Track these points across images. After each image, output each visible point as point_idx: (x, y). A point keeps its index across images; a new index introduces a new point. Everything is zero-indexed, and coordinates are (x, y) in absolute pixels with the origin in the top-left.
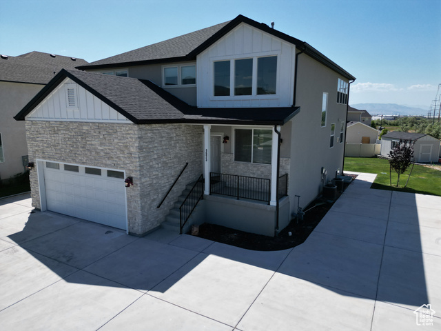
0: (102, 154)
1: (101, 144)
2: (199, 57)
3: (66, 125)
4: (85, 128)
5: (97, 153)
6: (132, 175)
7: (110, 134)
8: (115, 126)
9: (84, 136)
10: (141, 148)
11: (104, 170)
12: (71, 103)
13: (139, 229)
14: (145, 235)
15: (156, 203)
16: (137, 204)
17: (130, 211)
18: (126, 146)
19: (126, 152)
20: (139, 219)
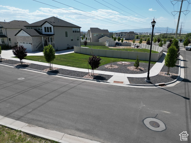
1: (27, 39)
4: (25, 37)
6: (32, 43)
8: (29, 37)
11: (28, 43)
12: (23, 34)
13: (33, 50)
15: (36, 47)
16: (33, 47)
19: (31, 40)
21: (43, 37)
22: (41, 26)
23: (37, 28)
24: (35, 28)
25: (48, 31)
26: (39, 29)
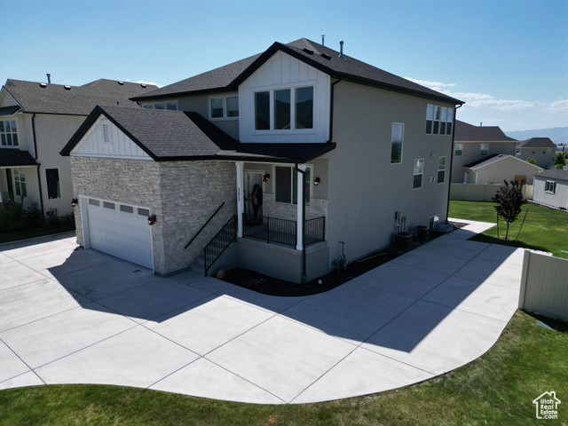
0: (132, 191)
1: (131, 181)
2: (240, 87)
3: (102, 161)
4: (117, 164)
5: (128, 190)
6: (156, 214)
7: (137, 171)
8: (141, 162)
9: (117, 171)
10: (163, 186)
11: (136, 207)
12: (106, 140)
13: (162, 270)
14: (169, 275)
15: (183, 244)
16: (161, 243)
17: (155, 250)
18: (150, 184)
19: (151, 189)
20: (162, 259)
21: (239, 165)
22: (234, 87)
23: (207, 107)
24: (194, 105)
25: (283, 123)
26: (218, 113)
